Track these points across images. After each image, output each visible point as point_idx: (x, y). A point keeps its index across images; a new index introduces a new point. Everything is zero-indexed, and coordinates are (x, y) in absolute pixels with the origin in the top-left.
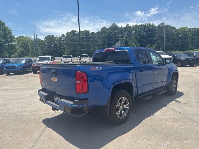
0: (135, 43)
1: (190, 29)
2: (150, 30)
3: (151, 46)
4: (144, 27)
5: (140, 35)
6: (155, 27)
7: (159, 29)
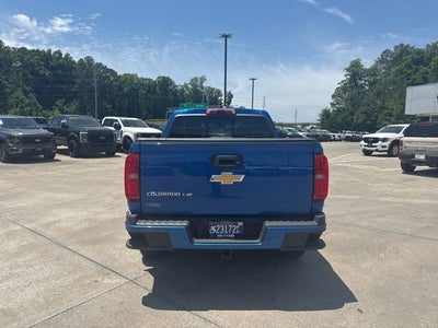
0: (25, 93)
1: (143, 79)
2: (61, 67)
3: (65, 104)
4: (46, 57)
5: (35, 74)
6: (74, 62)
7: (83, 68)
